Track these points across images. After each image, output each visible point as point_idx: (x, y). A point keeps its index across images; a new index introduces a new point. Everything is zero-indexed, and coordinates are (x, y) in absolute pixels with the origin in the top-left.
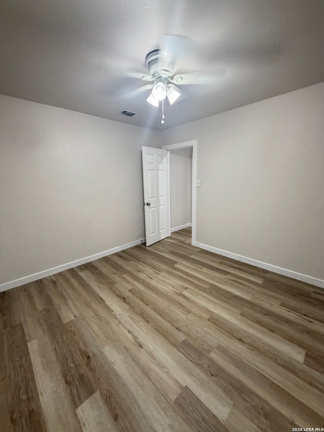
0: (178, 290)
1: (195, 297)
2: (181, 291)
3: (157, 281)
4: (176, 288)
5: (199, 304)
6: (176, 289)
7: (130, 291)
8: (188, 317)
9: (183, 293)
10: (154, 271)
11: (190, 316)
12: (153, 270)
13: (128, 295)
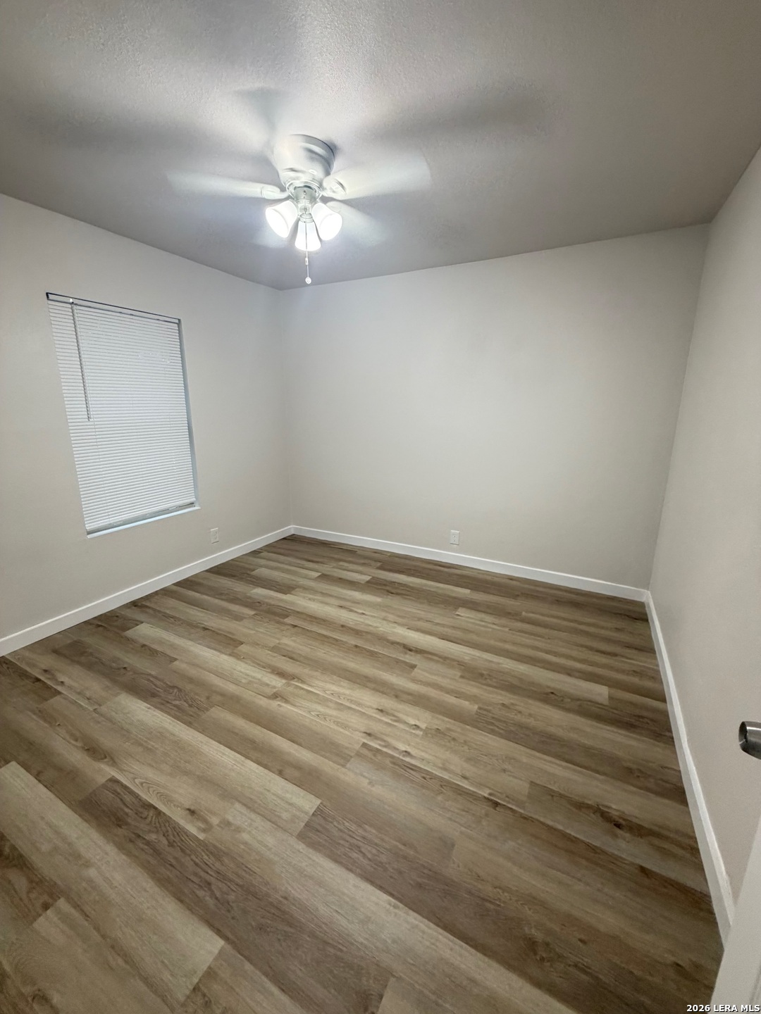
0: (297, 687)
1: (254, 678)
2: (289, 685)
3: (359, 704)
4: (302, 692)
5: (252, 664)
6: (303, 689)
7: (413, 667)
8: (278, 641)
9: (284, 681)
10: (388, 745)
11: (273, 642)
12: (395, 749)
13: (407, 656)
